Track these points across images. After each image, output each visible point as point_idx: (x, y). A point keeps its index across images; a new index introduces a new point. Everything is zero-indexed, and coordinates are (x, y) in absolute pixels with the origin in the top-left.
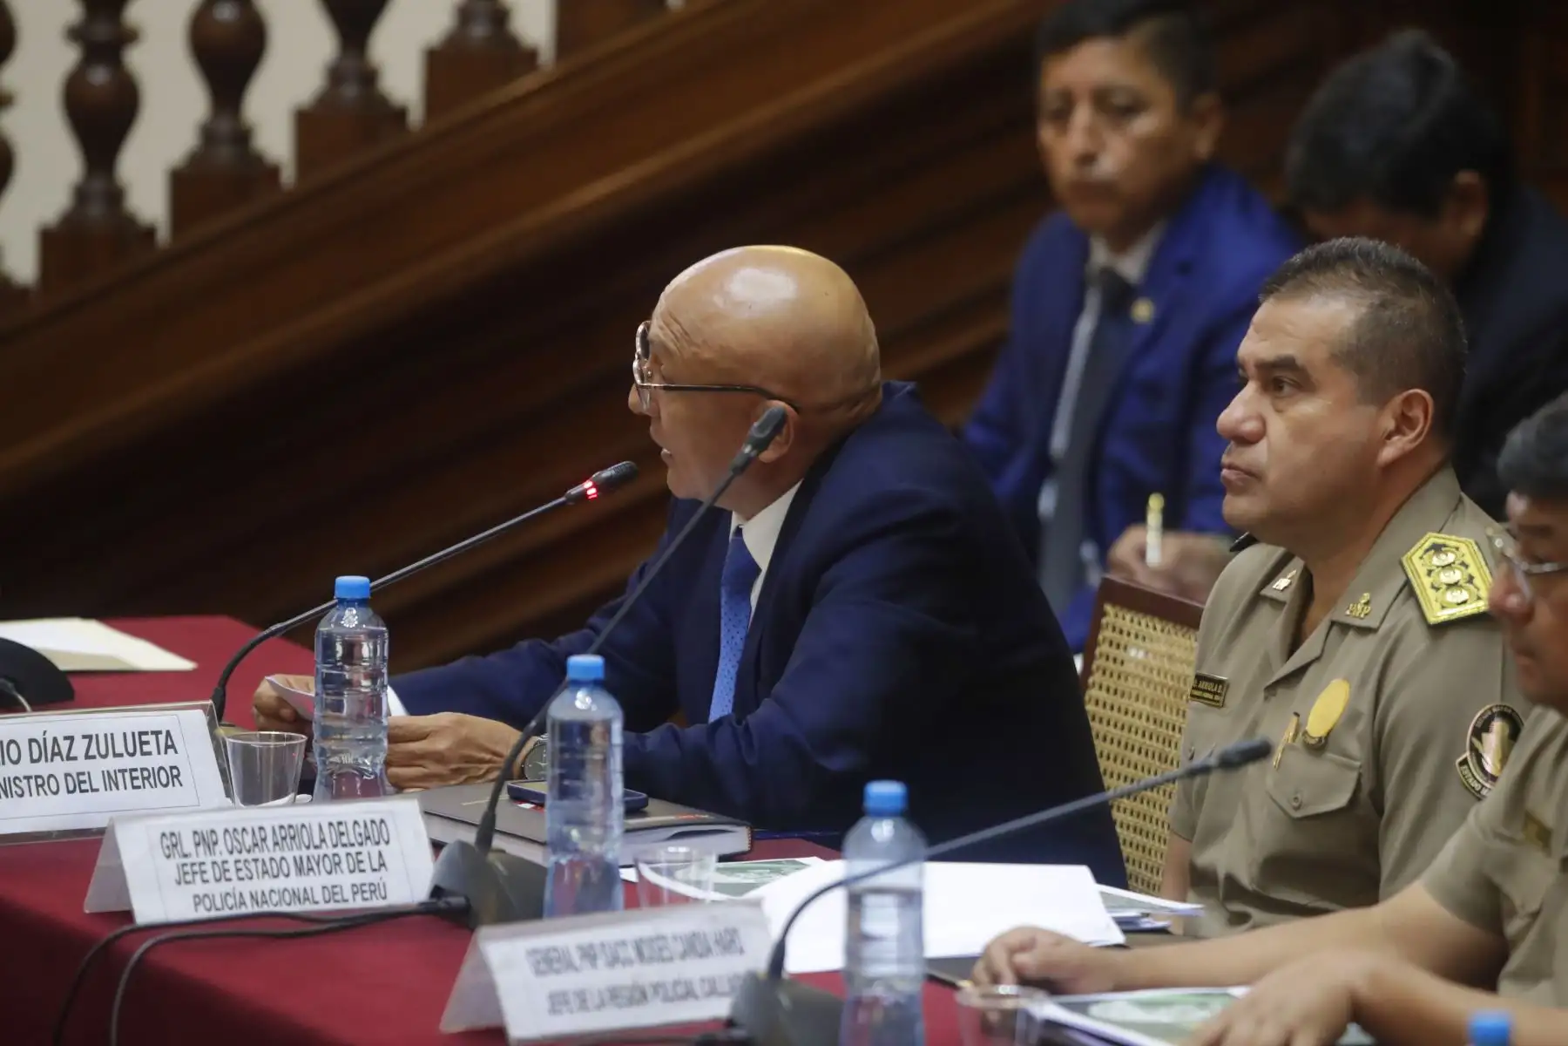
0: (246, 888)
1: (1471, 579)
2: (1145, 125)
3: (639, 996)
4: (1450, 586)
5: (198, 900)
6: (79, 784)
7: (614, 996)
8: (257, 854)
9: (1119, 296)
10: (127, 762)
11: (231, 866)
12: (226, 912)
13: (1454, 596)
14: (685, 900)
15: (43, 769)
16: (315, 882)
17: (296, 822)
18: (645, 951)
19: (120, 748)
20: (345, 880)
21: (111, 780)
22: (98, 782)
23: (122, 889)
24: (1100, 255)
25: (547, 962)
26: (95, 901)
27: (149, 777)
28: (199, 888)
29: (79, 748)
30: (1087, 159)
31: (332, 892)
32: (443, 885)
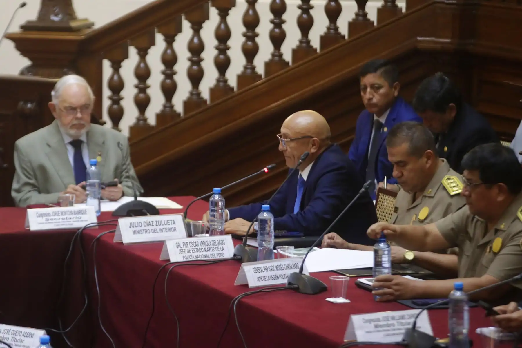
0: (194, 254)
1: (458, 185)
2: (382, 91)
3: (277, 277)
4: (454, 187)
5: (184, 257)
6: (154, 231)
7: (271, 277)
8: (196, 247)
9: (380, 126)
10: (165, 226)
11: (191, 250)
12: (190, 260)
13: (454, 189)
14: (288, 257)
15: (147, 228)
16: (209, 253)
17: (205, 240)
18: (278, 268)
19: (163, 223)
20: (215, 253)
21: (161, 230)
22: (158, 230)
23: (168, 255)
24: (376, 118)
25: (257, 270)
26: (162, 257)
27: (169, 230)
28: (184, 255)
29: (155, 223)
30: (370, 99)
31: (213, 255)
32: (236, 254)
